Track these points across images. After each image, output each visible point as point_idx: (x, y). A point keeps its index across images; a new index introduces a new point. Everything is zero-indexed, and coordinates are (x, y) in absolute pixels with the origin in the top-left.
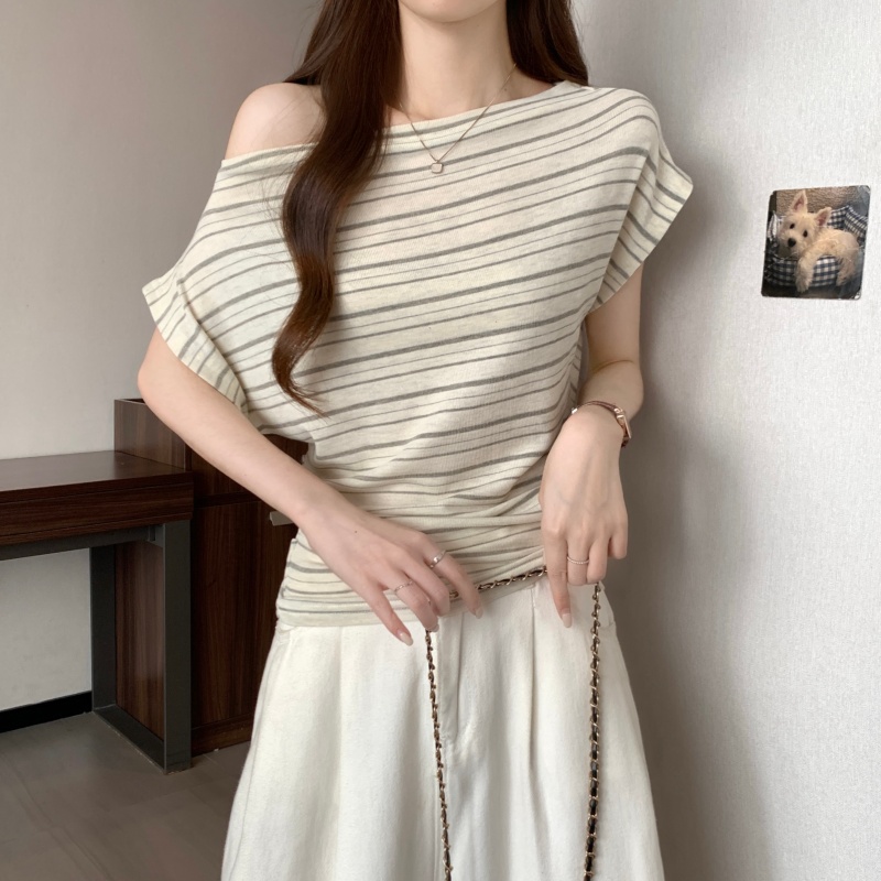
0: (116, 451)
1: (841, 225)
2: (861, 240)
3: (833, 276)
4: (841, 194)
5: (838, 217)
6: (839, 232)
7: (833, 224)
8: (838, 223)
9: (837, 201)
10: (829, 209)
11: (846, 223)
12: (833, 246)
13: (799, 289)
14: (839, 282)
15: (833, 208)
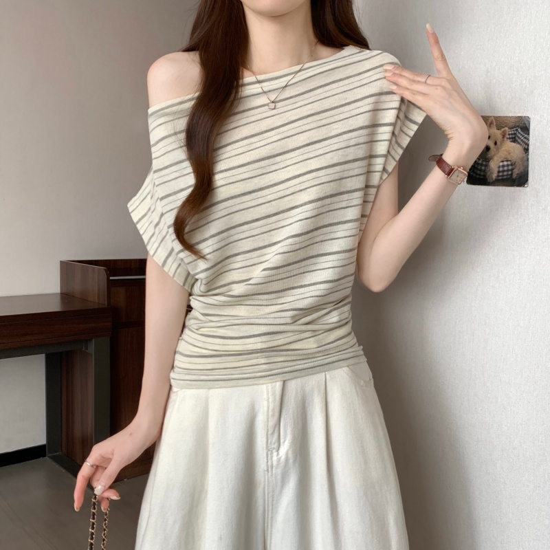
0: (62, 294)
1: (514, 140)
2: (526, 150)
3: (510, 173)
4: (513, 120)
5: (512, 134)
6: (513, 144)
7: (510, 138)
8: (512, 138)
9: (511, 125)
10: (507, 129)
11: (517, 138)
12: (510, 154)
13: (489, 181)
14: (514, 176)
15: (509, 128)
